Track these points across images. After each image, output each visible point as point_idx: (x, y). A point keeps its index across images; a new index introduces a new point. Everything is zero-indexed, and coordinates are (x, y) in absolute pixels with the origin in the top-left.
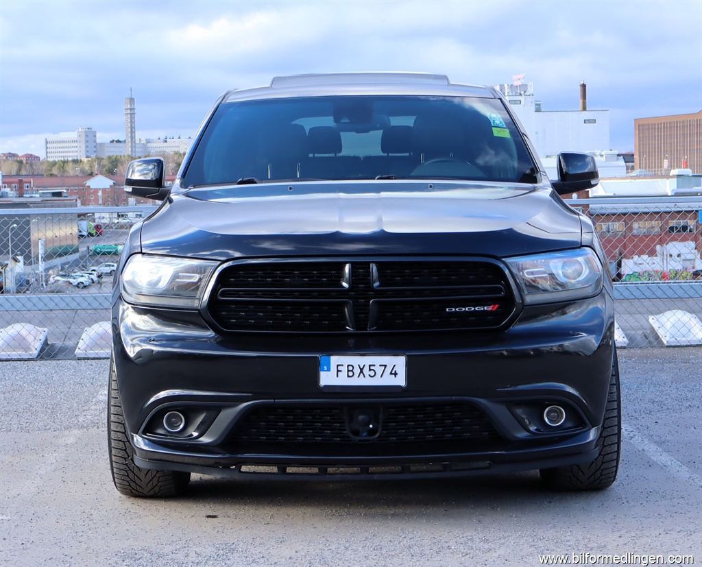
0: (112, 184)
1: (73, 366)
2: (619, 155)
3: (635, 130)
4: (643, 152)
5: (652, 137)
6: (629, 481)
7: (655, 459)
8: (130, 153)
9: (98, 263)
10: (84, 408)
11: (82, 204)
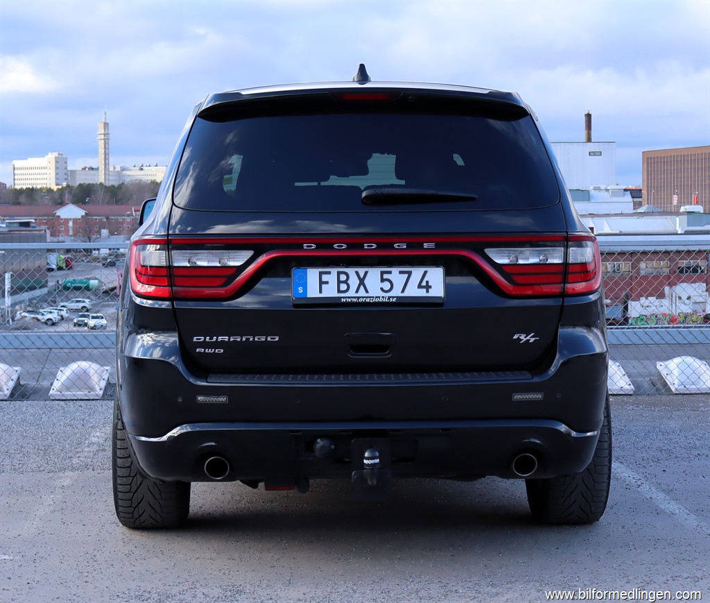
0: (84, 214)
1: (62, 407)
2: (625, 190)
3: (643, 163)
4: (651, 187)
5: (661, 170)
6: (637, 529)
7: (662, 507)
8: (103, 181)
9: (68, 299)
10: (77, 450)
11: (51, 235)
